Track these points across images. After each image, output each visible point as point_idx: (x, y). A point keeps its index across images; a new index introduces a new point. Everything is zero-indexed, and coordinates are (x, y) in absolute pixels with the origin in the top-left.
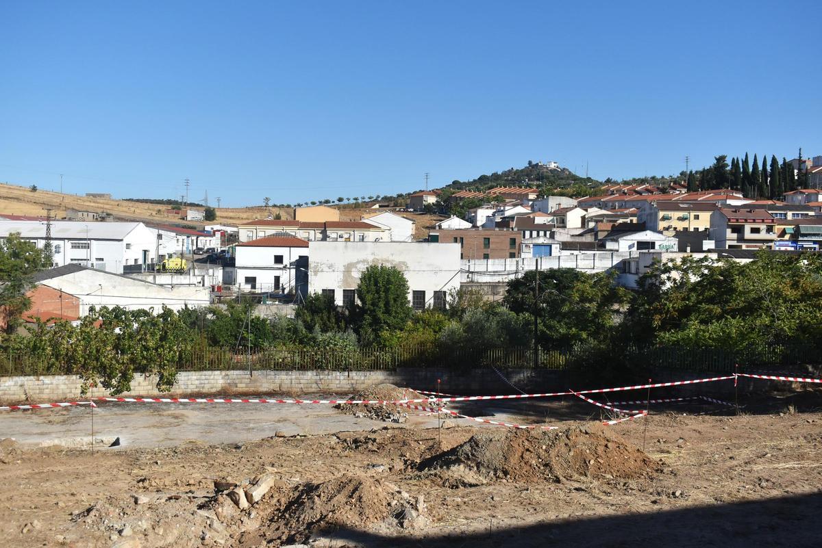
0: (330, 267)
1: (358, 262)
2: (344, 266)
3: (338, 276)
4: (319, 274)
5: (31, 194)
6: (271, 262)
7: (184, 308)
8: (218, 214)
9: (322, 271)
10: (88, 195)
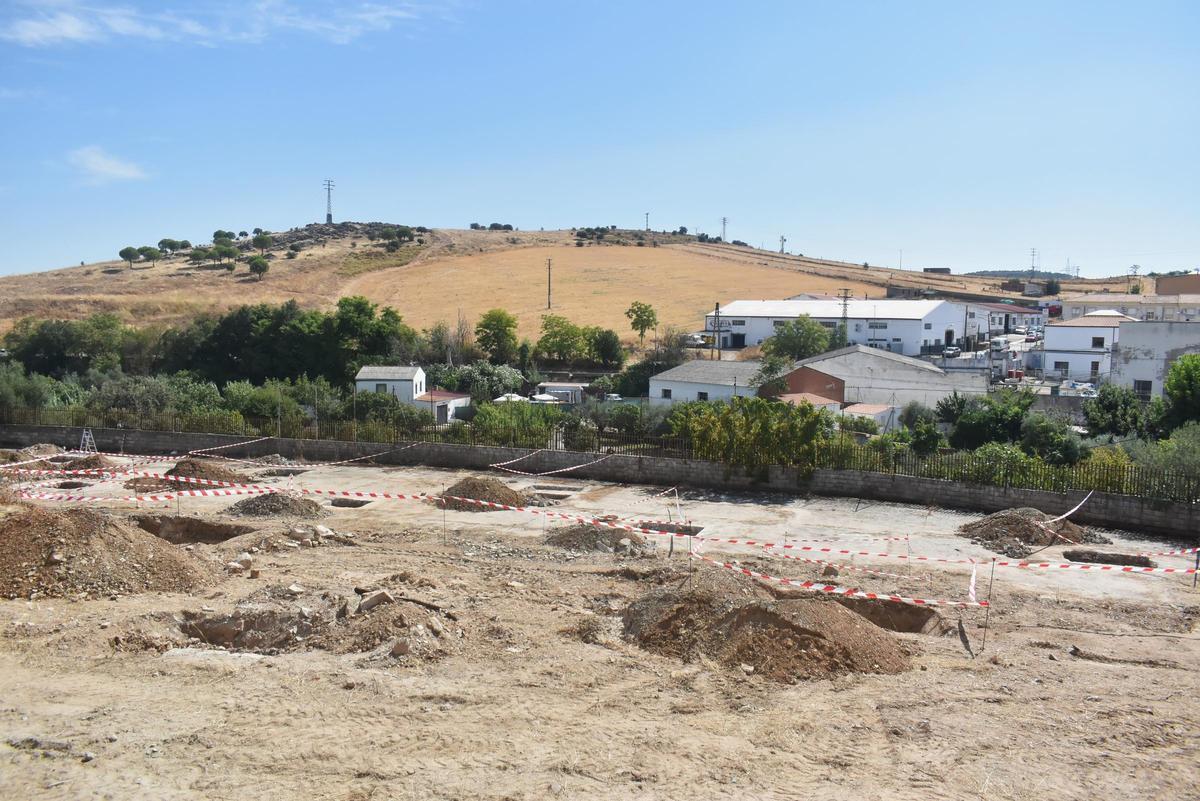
0: (1147, 353)
1: (1188, 348)
2: (1166, 353)
3: (1157, 365)
4: (1132, 362)
5: (863, 272)
6: (1088, 345)
7: (952, 396)
8: (1062, 286)
9: (1136, 358)
10: (926, 270)
